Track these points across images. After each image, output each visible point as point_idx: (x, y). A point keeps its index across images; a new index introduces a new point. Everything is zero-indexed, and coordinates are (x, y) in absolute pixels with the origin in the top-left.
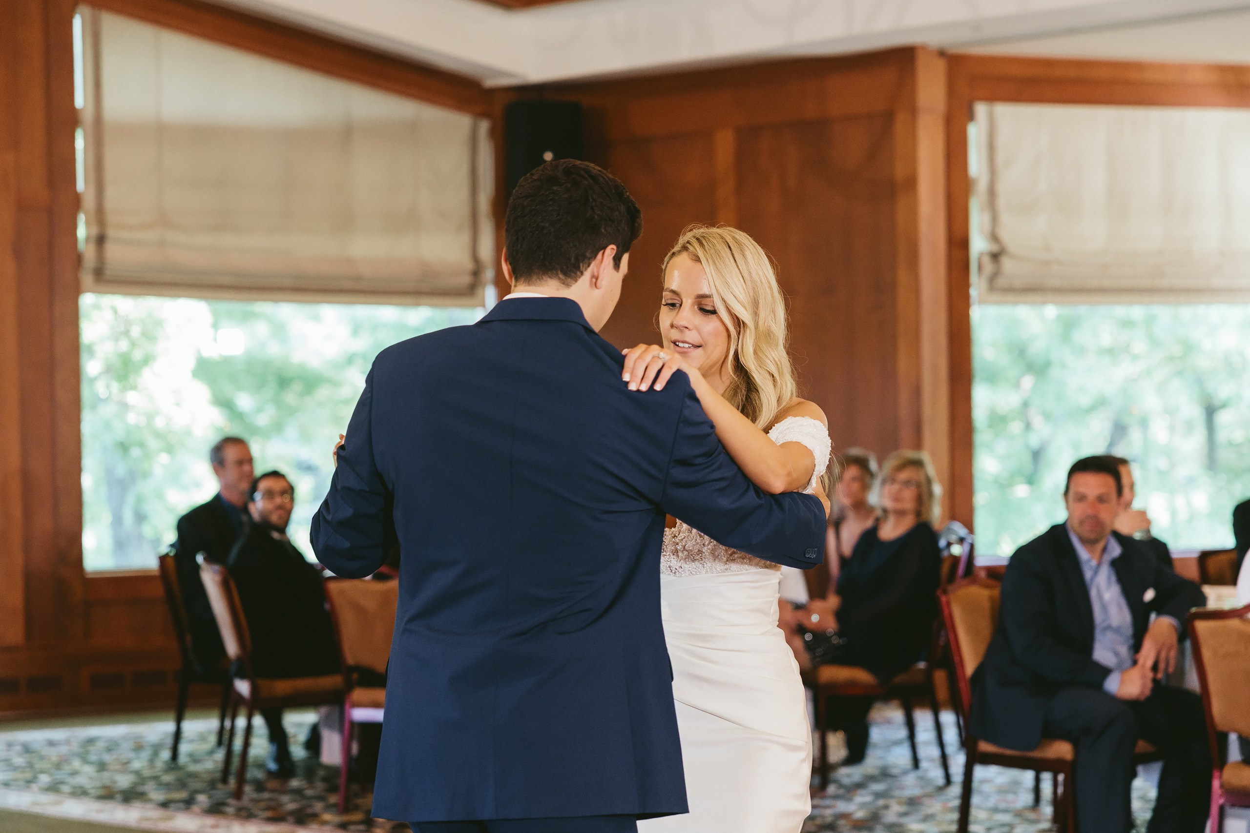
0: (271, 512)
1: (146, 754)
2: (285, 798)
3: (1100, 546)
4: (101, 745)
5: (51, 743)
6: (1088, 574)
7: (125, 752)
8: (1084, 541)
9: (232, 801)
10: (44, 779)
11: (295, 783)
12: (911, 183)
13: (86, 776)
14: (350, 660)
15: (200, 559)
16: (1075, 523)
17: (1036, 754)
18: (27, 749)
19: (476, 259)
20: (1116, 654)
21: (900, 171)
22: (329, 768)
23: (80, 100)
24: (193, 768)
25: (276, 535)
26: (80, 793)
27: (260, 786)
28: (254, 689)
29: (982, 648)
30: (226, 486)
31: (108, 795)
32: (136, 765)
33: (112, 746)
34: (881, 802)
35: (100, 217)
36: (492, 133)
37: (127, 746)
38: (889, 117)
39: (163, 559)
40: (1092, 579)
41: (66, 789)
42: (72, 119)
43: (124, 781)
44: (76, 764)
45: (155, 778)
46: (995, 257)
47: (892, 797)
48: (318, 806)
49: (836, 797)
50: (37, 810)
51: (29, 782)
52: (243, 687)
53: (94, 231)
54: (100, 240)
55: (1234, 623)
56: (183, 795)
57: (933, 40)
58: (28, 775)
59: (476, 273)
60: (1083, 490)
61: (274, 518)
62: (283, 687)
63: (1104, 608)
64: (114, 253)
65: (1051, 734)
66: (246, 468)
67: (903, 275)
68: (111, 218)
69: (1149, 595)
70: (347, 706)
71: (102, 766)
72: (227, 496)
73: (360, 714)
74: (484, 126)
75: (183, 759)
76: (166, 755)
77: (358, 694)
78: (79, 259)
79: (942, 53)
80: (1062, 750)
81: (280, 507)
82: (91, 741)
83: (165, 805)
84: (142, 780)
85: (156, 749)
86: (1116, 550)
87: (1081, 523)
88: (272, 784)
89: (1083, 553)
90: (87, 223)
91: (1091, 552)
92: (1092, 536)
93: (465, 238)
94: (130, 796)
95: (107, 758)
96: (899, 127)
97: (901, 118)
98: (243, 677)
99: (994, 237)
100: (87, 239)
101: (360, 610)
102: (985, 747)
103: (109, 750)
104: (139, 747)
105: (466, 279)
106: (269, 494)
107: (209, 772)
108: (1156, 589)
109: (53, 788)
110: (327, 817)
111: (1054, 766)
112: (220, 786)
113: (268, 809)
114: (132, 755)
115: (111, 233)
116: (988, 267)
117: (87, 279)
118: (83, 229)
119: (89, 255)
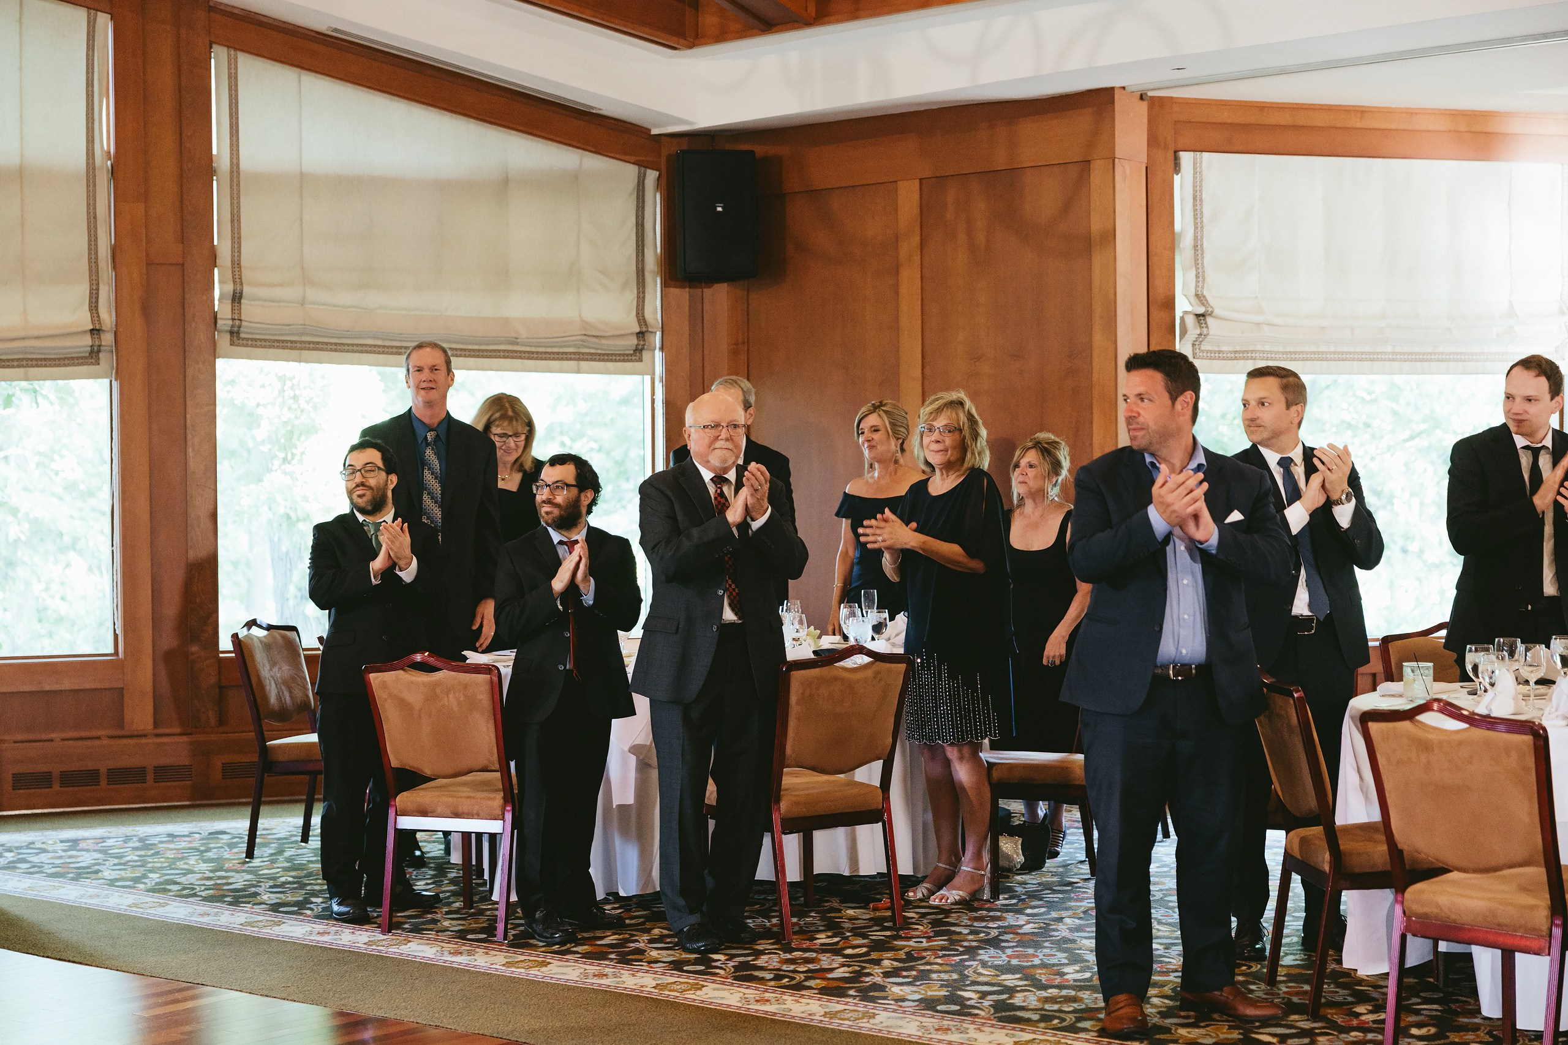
5: (172, 838)
10: (153, 878)
12: (1109, 236)
13: (199, 875)
19: (642, 320)
21: (1096, 225)
23: (216, 147)
31: (218, 895)
34: (1054, 915)
35: (235, 273)
36: (662, 184)
38: (1085, 164)
41: (175, 889)
42: (207, 167)
43: (239, 881)
46: (1200, 318)
47: (1067, 909)
49: (1006, 909)
53: (230, 288)
54: (237, 298)
57: (1133, 80)
58: (139, 873)
59: (642, 336)
64: (250, 311)
68: (246, 275)
71: (220, 864)
74: (652, 176)
78: (213, 318)
79: (1143, 96)
82: (214, 836)
83: (276, 908)
90: (224, 280)
93: (631, 295)
94: (241, 898)
96: (1096, 176)
97: (1098, 167)
99: (1200, 297)
100: (223, 298)
105: (631, 341)
110: (447, 924)
115: (247, 290)
116: (1193, 325)
117: (223, 340)
118: (218, 286)
119: (225, 312)
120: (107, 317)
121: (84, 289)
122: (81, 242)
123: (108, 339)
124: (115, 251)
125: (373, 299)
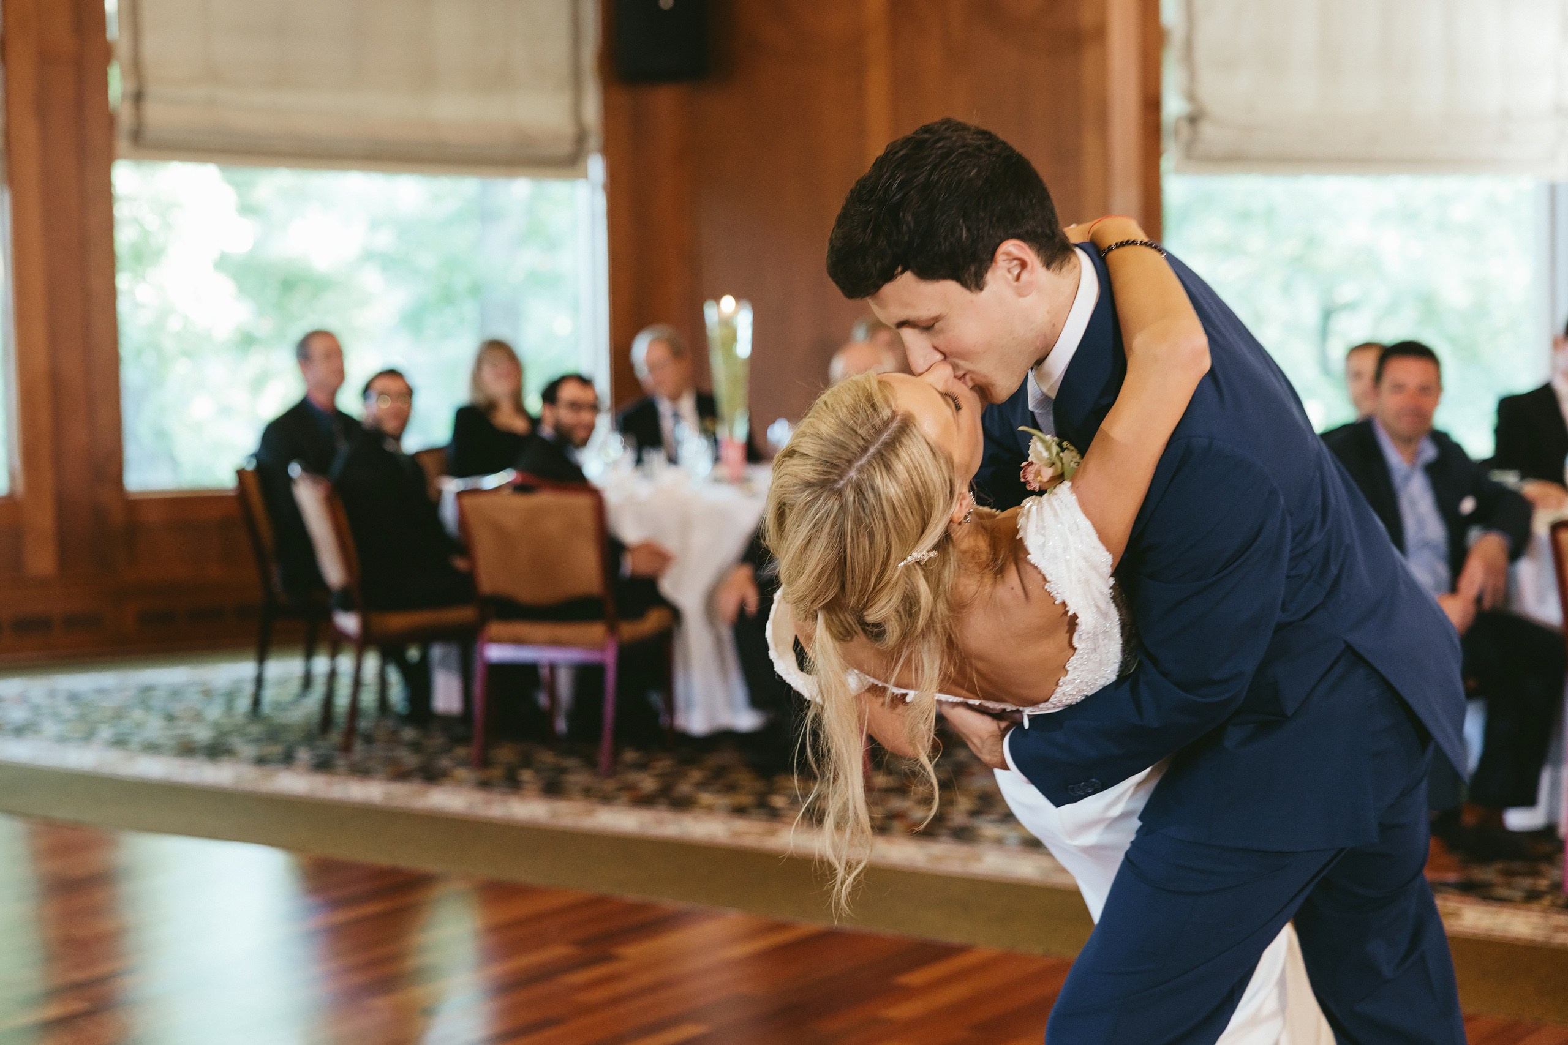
1: (218, 703)
2: (401, 752)
3: (1413, 448)
4: (161, 693)
5: (101, 691)
7: (193, 700)
9: (339, 755)
10: (106, 733)
12: (1100, 33)
13: (155, 728)
14: (486, 588)
15: (295, 470)
16: (1389, 416)
18: (73, 698)
19: (579, 122)
21: (1087, 17)
22: (444, 717)
24: (283, 718)
26: (152, 748)
27: (369, 739)
28: (365, 625)
30: (314, 386)
31: (187, 749)
32: (212, 715)
33: (176, 693)
35: (136, 68)
37: (193, 693)
39: (241, 473)
40: (1403, 488)
41: (136, 744)
43: (202, 734)
44: (138, 714)
45: (239, 730)
46: (1193, 120)
48: (445, 762)
50: (109, 770)
51: (90, 734)
52: (348, 622)
53: (131, 86)
54: (138, 98)
56: (278, 749)
58: (84, 728)
59: (581, 139)
60: (1398, 378)
62: (397, 622)
63: (1420, 522)
64: (155, 112)
66: (336, 363)
67: (1090, 142)
68: (151, 71)
69: (1468, 505)
70: (480, 642)
71: (170, 718)
72: (313, 398)
73: (496, 653)
75: (266, 708)
76: (243, 704)
77: (495, 628)
78: (110, 120)
81: (395, 410)
82: (147, 690)
83: (261, 761)
84: (224, 735)
85: (230, 696)
86: (1429, 452)
89: (1395, 457)
90: (124, 75)
91: (1403, 452)
93: (567, 99)
94: (216, 751)
95: (173, 707)
99: (1191, 96)
100: (122, 97)
101: (499, 531)
104: (207, 694)
105: (566, 148)
106: (385, 395)
108: (1477, 498)
109: (120, 742)
110: (460, 773)
112: (318, 738)
113: (383, 764)
114: (202, 703)
115: (153, 89)
116: (1185, 131)
117: (122, 144)
118: (117, 84)
119: (125, 114)
124: (4, 45)
125: (290, 98)
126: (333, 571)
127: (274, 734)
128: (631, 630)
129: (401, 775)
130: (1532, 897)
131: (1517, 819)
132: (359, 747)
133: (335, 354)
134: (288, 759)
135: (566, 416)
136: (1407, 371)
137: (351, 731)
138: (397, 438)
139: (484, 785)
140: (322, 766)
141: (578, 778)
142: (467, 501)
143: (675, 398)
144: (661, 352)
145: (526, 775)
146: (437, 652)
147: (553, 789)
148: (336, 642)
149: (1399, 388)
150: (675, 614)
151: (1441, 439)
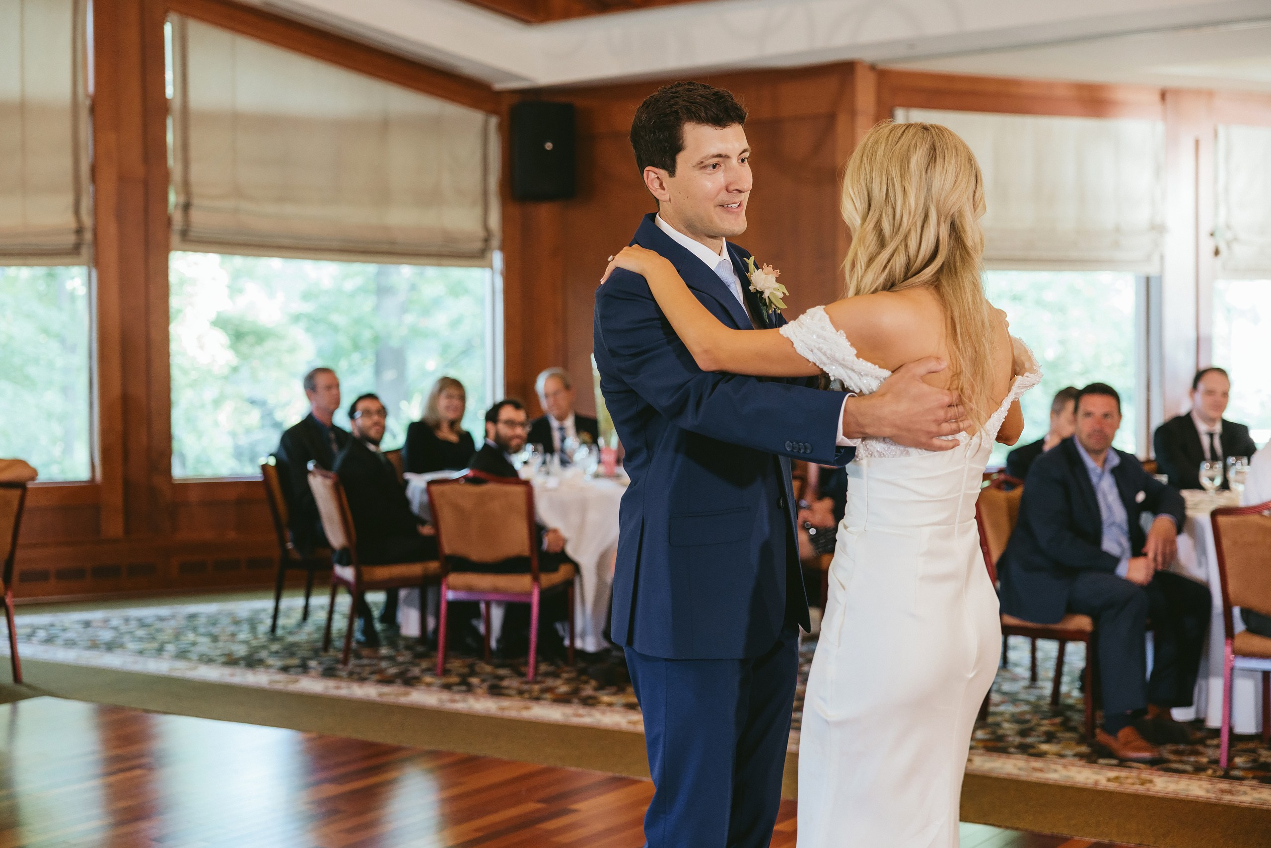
0: (370, 428)
1: (245, 627)
2: (384, 664)
3: (1102, 457)
4: (202, 620)
5: (161, 619)
6: (1094, 479)
7: (228, 626)
8: (1090, 451)
9: (340, 666)
10: (171, 648)
11: (384, 651)
13: (204, 645)
14: (447, 549)
16: (1084, 436)
17: (1059, 626)
18: (142, 623)
19: (486, 227)
20: (1120, 545)
22: (407, 639)
23: (169, 91)
24: (291, 639)
25: (372, 447)
26: (208, 660)
27: (358, 654)
28: (359, 575)
29: (1004, 538)
30: (318, 408)
31: (231, 661)
32: (243, 636)
33: (213, 621)
35: (186, 188)
36: (500, 127)
37: (225, 621)
38: (831, 118)
39: (264, 467)
40: (1098, 484)
41: (194, 656)
42: (163, 107)
43: (241, 651)
44: (191, 636)
45: (264, 647)
48: (416, 671)
50: (177, 674)
51: (160, 650)
52: (347, 573)
53: (182, 200)
54: (186, 207)
55: (1254, 518)
56: (295, 661)
57: (867, 56)
58: (155, 645)
59: (487, 240)
60: (1091, 408)
61: (373, 433)
63: (1109, 508)
64: (197, 217)
65: (1073, 609)
66: (334, 391)
68: (195, 189)
69: (1141, 497)
70: (444, 588)
71: (215, 639)
72: (317, 415)
73: (450, 595)
74: (494, 121)
75: (279, 632)
76: (265, 628)
77: (452, 579)
78: (169, 221)
79: (873, 68)
80: (1083, 622)
81: (376, 424)
82: (192, 617)
83: (285, 669)
84: (255, 650)
85: (253, 623)
86: (1115, 461)
87: (1089, 436)
88: (365, 652)
89: (1091, 463)
90: (177, 193)
91: (1096, 460)
92: (1098, 447)
93: (478, 211)
94: (252, 662)
95: (215, 630)
96: (842, 125)
97: (842, 120)
98: (345, 563)
100: (176, 206)
101: (458, 509)
102: (1011, 621)
103: (214, 624)
104: (237, 622)
105: (479, 245)
106: (367, 413)
107: (307, 642)
108: (1146, 492)
109: (182, 655)
110: (428, 679)
111: (1076, 636)
112: (322, 653)
113: (373, 673)
114: (232, 628)
115: (196, 201)
117: (175, 239)
118: (173, 198)
119: (177, 217)
120: (87, 221)
121: (69, 199)
122: (67, 162)
123: (88, 236)
124: (94, 170)
125: (289, 209)
126: (336, 536)
127: (290, 650)
128: (549, 579)
129: (387, 681)
130: (1199, 769)
131: (1180, 714)
132: (353, 662)
133: (334, 385)
134: (304, 668)
135: (504, 430)
136: (1096, 404)
137: (347, 650)
138: (377, 442)
139: (447, 687)
140: (329, 673)
141: (512, 683)
142: (435, 489)
143: (561, 418)
144: (554, 385)
145: (475, 681)
146: (403, 593)
147: (496, 691)
148: (335, 585)
149: (1088, 414)
150: (576, 568)
151: (1121, 454)
